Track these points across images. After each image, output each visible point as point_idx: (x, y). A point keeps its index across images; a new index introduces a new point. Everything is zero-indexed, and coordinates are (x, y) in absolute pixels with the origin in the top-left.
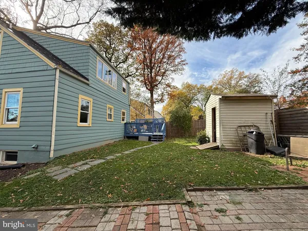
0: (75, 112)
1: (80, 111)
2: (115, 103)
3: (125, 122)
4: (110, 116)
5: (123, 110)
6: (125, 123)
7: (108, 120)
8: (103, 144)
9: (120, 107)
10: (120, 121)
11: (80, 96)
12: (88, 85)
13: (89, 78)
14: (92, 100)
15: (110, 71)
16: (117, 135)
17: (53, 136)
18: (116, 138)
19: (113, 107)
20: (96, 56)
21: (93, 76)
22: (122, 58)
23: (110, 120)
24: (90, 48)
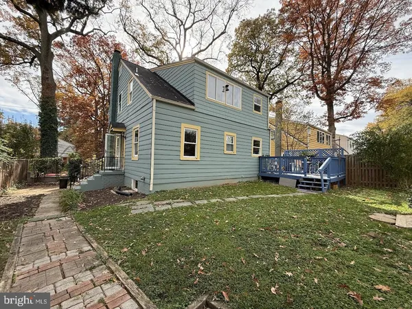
0: (177, 144)
1: (183, 142)
2: (238, 128)
3: (260, 155)
4: (230, 147)
5: (254, 138)
6: (259, 157)
7: (226, 152)
8: (220, 183)
9: (249, 134)
10: (249, 154)
11: (183, 125)
12: (193, 110)
13: (195, 101)
14: (199, 128)
15: (227, 86)
16: (244, 173)
17: (152, 169)
18: (242, 177)
19: (235, 135)
20: (204, 71)
21: (200, 98)
22: (276, 61)
23: (231, 152)
24: (196, 64)
